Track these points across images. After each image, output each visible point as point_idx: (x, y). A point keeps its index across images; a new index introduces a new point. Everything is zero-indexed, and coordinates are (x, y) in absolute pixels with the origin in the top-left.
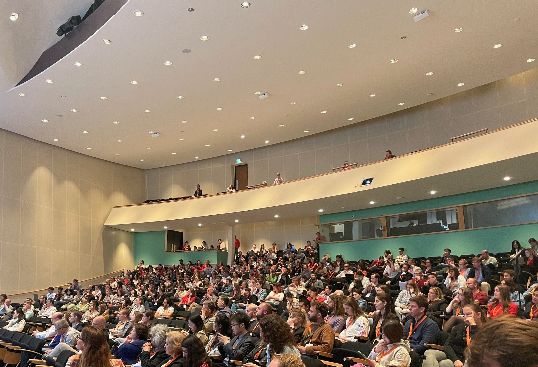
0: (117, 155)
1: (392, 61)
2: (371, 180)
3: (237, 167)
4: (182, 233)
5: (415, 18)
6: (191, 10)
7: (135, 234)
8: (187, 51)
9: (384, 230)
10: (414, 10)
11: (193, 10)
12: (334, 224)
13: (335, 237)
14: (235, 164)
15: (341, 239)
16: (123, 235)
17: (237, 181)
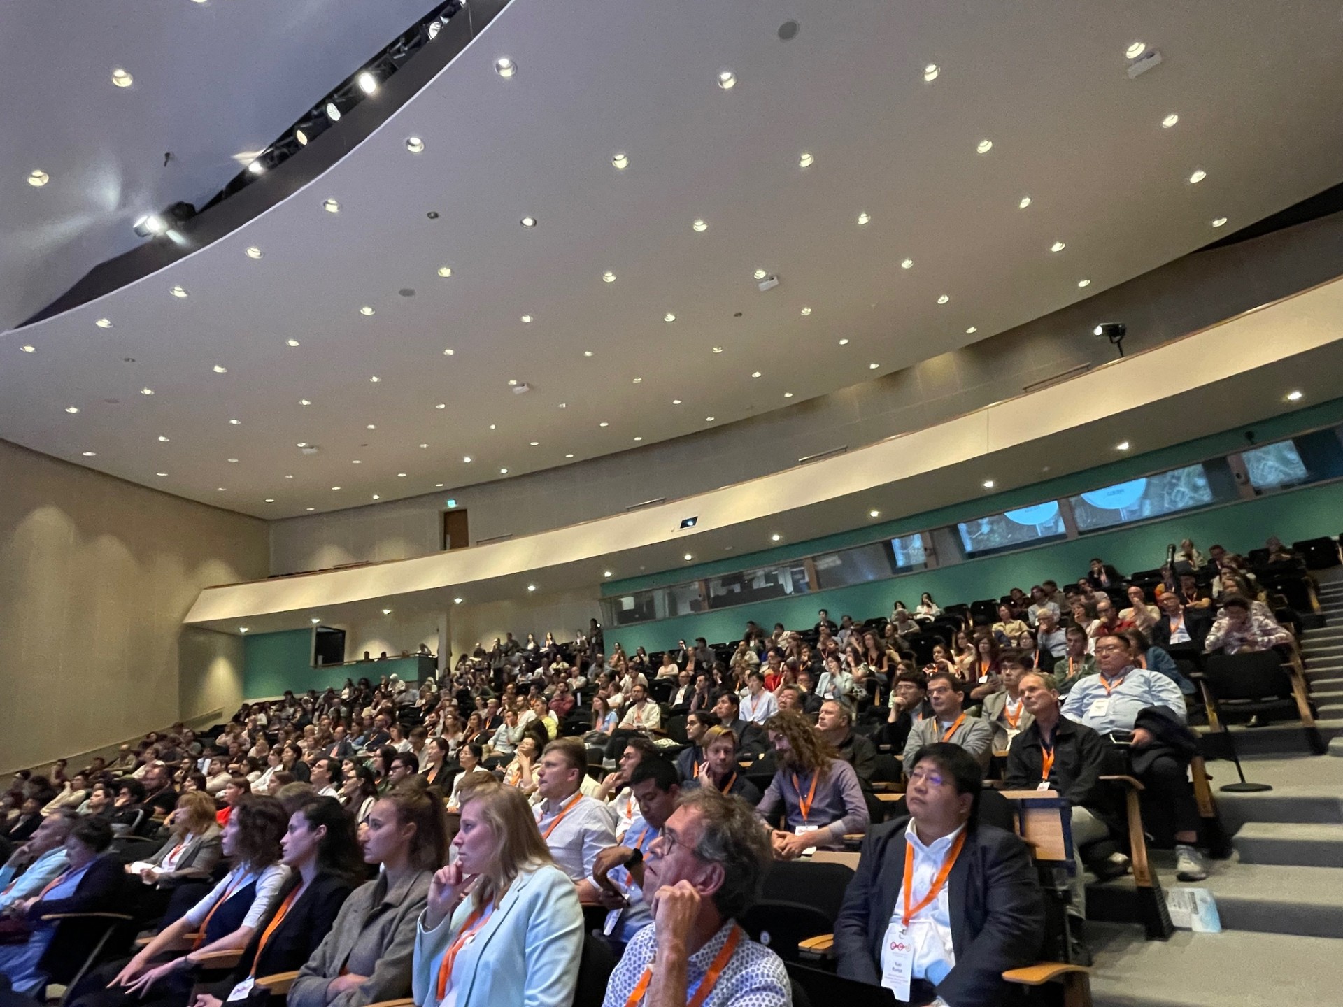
0: (220, 492)
1: (715, 349)
2: (694, 520)
3: (448, 515)
4: (343, 632)
5: (761, 285)
6: (432, 215)
7: (248, 637)
8: (406, 293)
9: (704, 600)
10: (760, 274)
11: (436, 216)
12: (622, 597)
13: (626, 618)
14: (444, 509)
15: (637, 620)
16: (221, 642)
17: (448, 537)
